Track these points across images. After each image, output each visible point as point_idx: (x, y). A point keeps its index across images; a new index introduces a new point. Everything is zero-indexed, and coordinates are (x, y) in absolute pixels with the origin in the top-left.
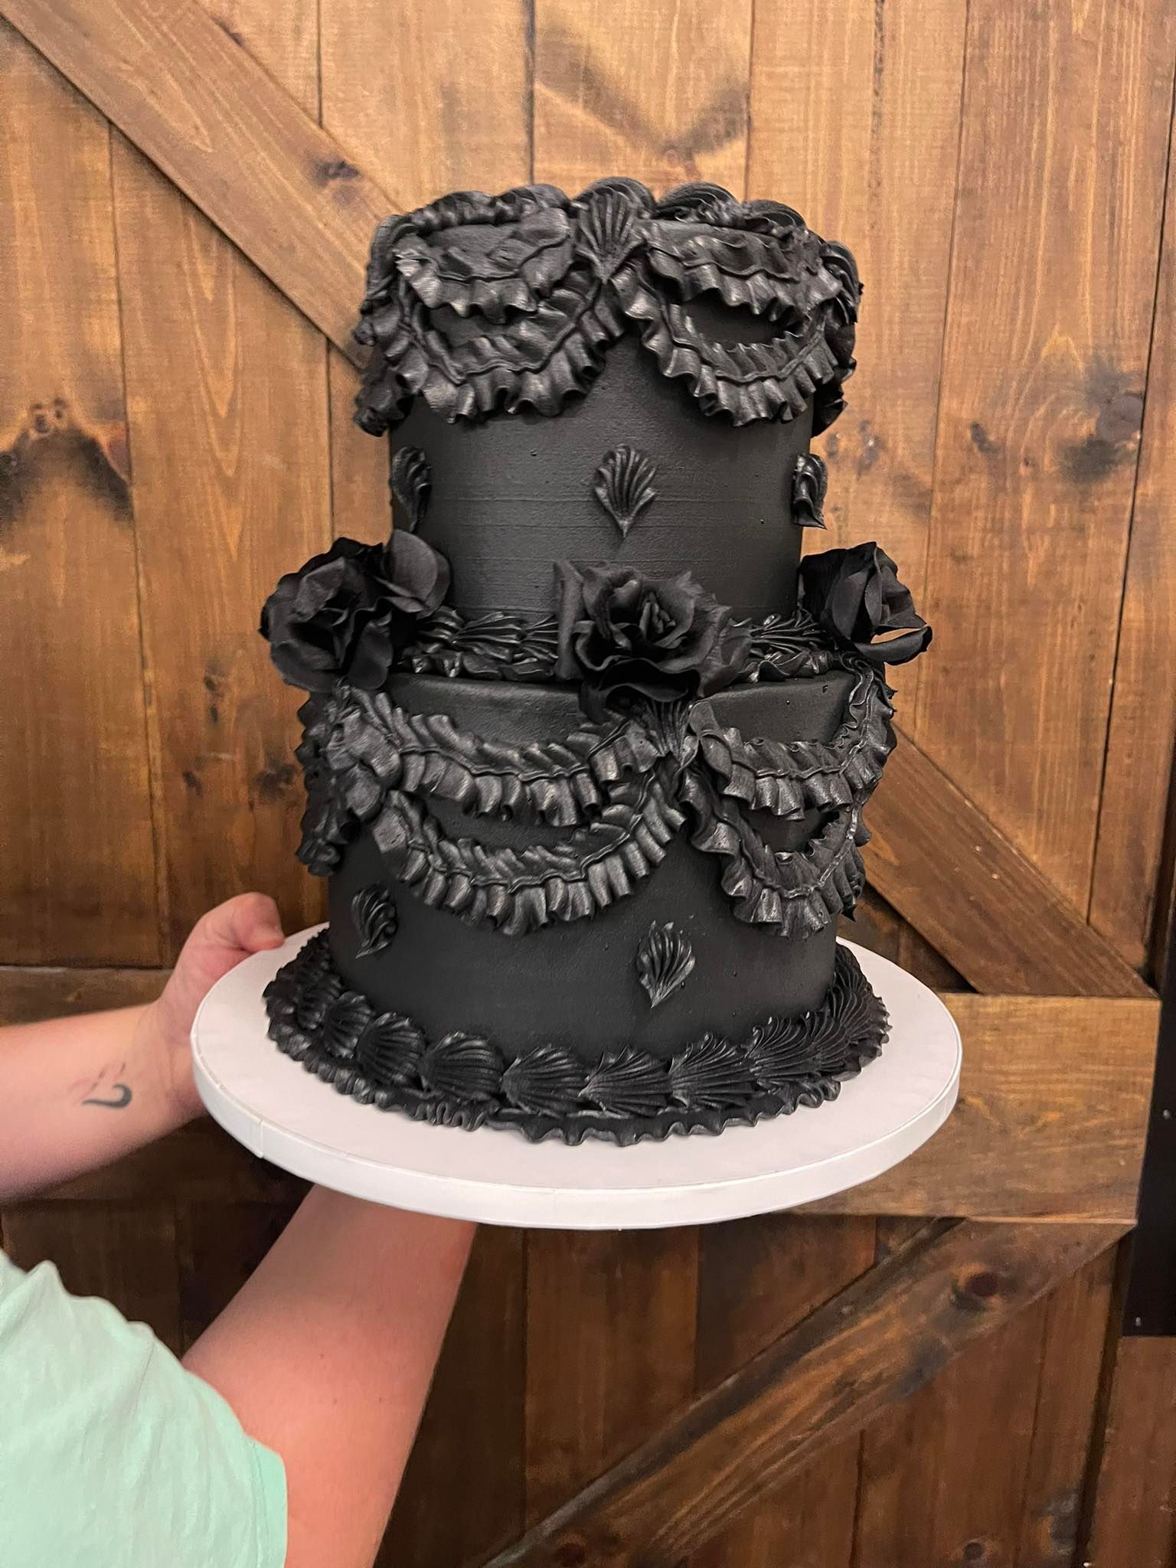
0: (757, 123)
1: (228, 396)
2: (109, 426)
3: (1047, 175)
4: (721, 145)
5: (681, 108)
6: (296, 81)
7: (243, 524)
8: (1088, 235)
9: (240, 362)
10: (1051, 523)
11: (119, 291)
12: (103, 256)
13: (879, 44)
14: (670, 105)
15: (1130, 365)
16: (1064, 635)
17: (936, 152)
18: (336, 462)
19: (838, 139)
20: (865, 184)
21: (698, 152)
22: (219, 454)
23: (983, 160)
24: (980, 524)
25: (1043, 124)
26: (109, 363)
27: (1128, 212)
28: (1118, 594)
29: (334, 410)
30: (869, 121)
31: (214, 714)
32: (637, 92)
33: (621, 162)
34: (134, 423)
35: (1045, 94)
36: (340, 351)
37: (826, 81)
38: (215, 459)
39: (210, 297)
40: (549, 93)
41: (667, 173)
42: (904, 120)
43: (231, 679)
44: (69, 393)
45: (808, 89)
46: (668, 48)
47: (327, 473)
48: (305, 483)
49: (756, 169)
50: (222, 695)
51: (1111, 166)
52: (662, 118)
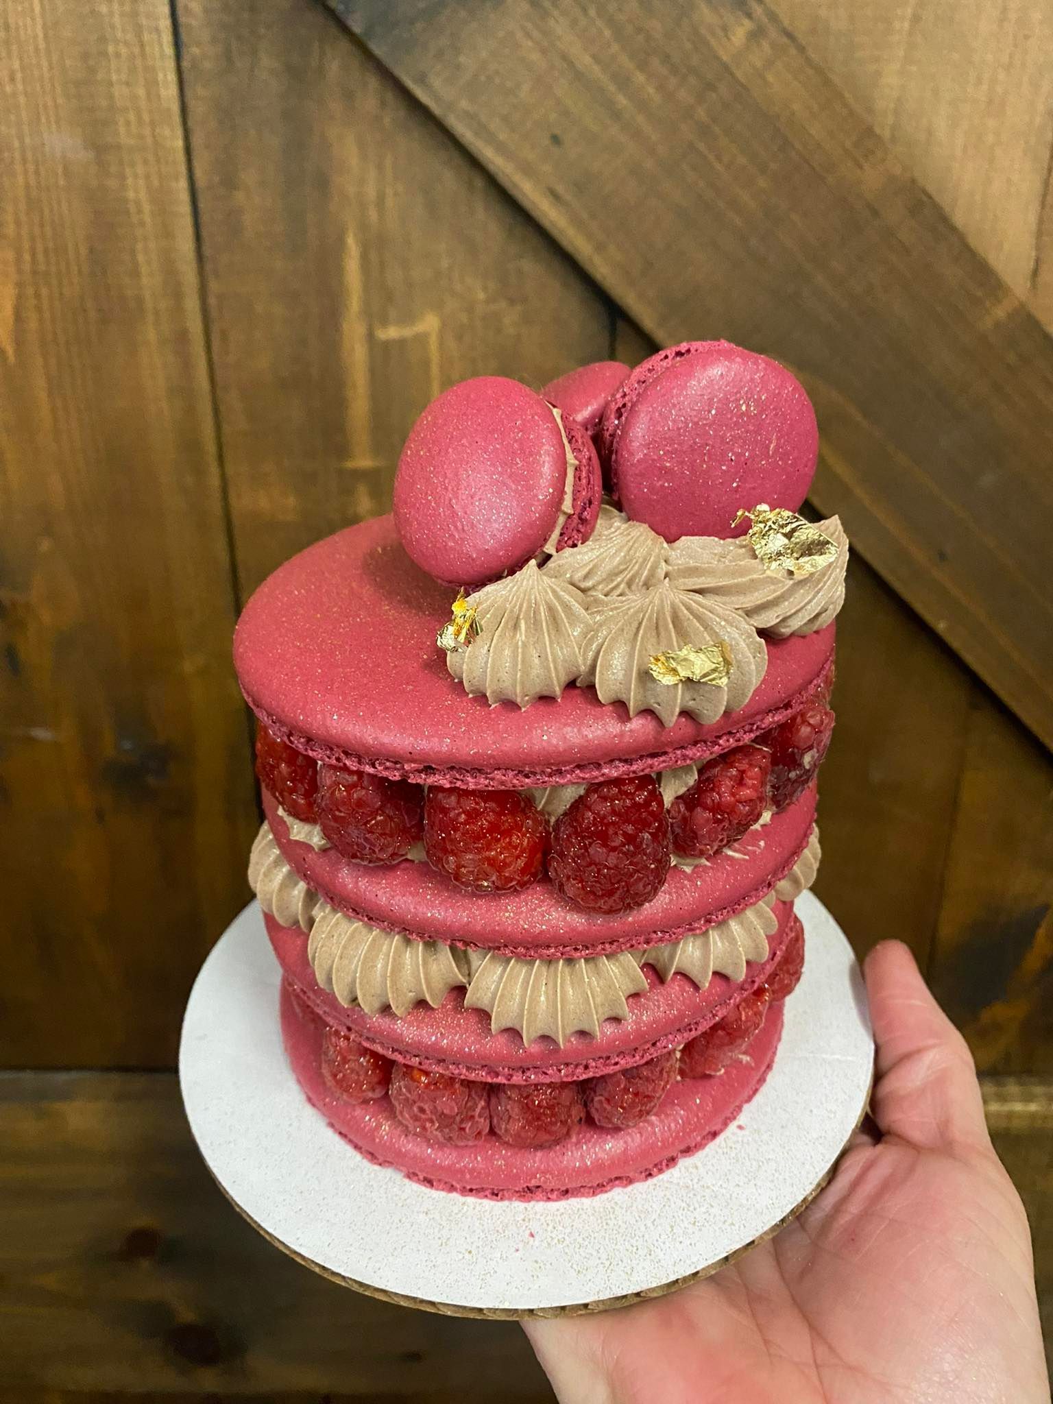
7: (20, 285)
18: (198, 140)
29: (182, 19)
43: (34, 595)
47: (183, 169)
48: (136, 191)
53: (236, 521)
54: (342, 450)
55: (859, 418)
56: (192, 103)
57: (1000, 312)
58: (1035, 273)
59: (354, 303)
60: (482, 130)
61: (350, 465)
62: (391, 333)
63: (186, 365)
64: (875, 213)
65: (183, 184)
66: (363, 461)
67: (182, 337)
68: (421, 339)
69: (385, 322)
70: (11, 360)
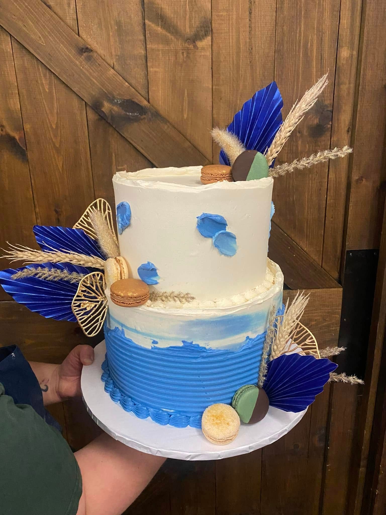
0: (214, 31)
1: (55, 122)
2: (18, 133)
3: (302, 45)
4: (204, 39)
5: (191, 27)
6: (70, 21)
7: (63, 162)
8: (314, 63)
9: (59, 111)
10: (307, 150)
11: (18, 90)
12: (12, 79)
13: (250, 4)
14: (187, 26)
15: (328, 102)
16: (312, 183)
17: (269, 38)
18: (90, 141)
19: (239, 35)
20: (248, 49)
21: (197, 41)
22: (54, 140)
23: (283, 41)
24: (286, 151)
25: (300, 28)
26: (17, 113)
27: (326, 55)
28: (327, 170)
30: (248, 29)
31: (58, 220)
32: (177, 23)
33: (173, 45)
34: (27, 132)
35: (300, 18)
36: (90, 106)
37: (234, 17)
38: (53, 142)
39: (47, 90)
40: (150, 23)
41: (188, 48)
42: (258, 29)
43: (63, 210)
44: (5, 123)
45: (229, 19)
46: (186, 8)
47: (88, 145)
48: (81, 148)
49: (214, 45)
50: (60, 214)
51: (321, 41)
52: (185, 30)
59: (114, 164)
60: (131, 139)
63: (88, 173)
64: (187, 150)
68: (124, 168)
69: (119, 166)
70: (61, 172)
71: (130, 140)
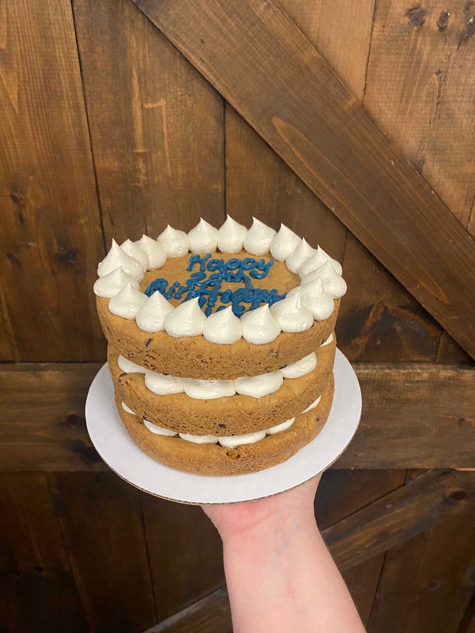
7: (19, 85)
18: (80, 36)
31: (21, 218)
43: (28, 196)
48: (59, 53)
50: (24, 206)
53: (97, 170)
54: (134, 147)
55: (305, 138)
56: (78, 23)
57: (350, 104)
58: (365, 89)
59: (137, 95)
60: (177, 37)
61: (136, 151)
62: (149, 106)
63: (79, 116)
64: (309, 69)
65: (76, 51)
66: (140, 150)
67: (77, 106)
68: (159, 108)
69: (147, 102)
70: (17, 112)
71: (172, 39)
